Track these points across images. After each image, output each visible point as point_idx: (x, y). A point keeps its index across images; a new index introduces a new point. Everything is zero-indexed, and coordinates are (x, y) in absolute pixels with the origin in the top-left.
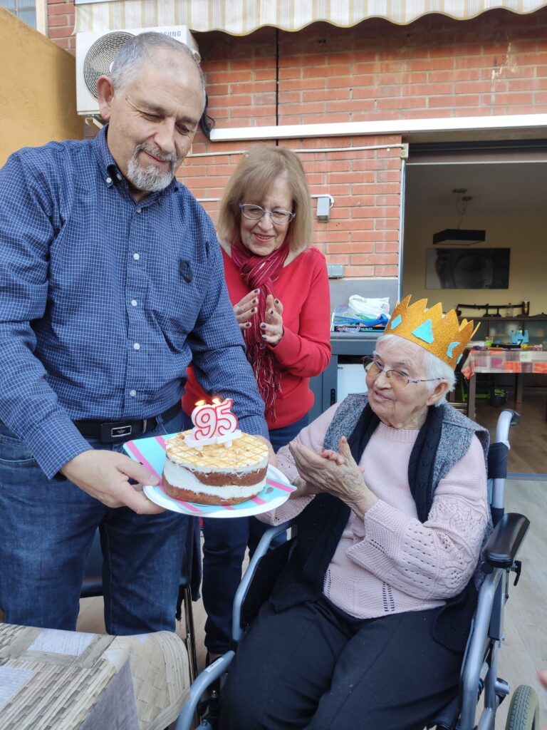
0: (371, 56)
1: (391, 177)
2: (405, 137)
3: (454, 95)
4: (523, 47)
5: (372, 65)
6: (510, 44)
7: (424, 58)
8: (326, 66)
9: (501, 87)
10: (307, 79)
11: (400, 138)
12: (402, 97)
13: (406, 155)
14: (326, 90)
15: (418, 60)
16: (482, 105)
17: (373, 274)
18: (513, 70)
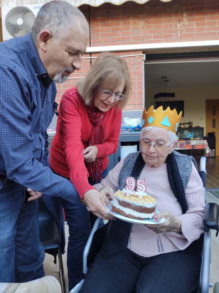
0: (128, 18)
1: (139, 68)
2: (144, 51)
3: (163, 34)
4: (190, 15)
5: (129, 22)
6: (184, 13)
7: (150, 19)
8: (110, 22)
9: (182, 31)
10: (102, 28)
11: (142, 52)
12: (142, 35)
13: (145, 59)
14: (110, 32)
15: (148, 20)
16: (174, 38)
17: (133, 109)
18: (186, 24)
